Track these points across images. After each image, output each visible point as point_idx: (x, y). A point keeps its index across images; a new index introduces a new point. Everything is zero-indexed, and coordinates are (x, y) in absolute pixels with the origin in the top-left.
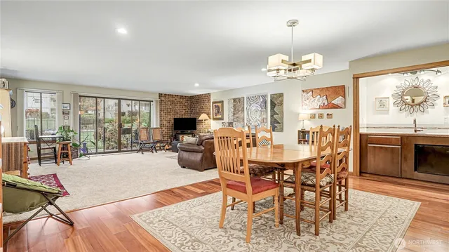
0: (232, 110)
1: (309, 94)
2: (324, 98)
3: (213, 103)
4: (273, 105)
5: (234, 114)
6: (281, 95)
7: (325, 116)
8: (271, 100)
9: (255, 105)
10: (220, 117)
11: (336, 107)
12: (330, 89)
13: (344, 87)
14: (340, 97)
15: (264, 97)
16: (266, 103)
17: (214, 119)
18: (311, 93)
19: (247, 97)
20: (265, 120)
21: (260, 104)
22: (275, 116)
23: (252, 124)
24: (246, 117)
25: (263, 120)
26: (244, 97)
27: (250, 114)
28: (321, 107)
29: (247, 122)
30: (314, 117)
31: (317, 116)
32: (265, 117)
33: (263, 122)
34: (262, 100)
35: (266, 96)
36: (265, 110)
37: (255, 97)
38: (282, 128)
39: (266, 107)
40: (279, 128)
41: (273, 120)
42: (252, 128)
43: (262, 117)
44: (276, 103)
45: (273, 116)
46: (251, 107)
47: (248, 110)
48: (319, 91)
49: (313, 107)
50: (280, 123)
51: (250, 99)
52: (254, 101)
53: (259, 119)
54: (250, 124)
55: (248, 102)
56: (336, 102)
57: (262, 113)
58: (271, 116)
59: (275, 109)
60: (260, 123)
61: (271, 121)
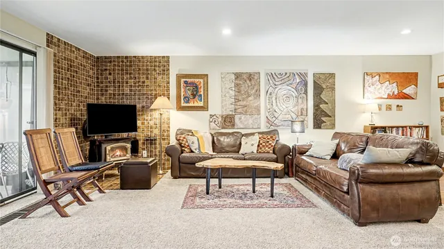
0: (233, 93)
1: (374, 79)
2: (395, 84)
3: (179, 77)
4: (318, 89)
5: (237, 100)
6: (332, 75)
7: (394, 108)
8: (315, 82)
9: (285, 87)
10: (201, 104)
11: (407, 97)
12: (401, 75)
13: (416, 74)
14: (413, 86)
15: (303, 76)
16: (306, 85)
17: (180, 108)
18: (377, 77)
19: (267, 74)
20: (304, 113)
21: (294, 86)
22: (321, 106)
23: (280, 118)
24: (266, 106)
25: (302, 112)
26: (259, 73)
27: (274, 101)
28: (389, 97)
29: (267, 115)
30: (380, 109)
31: (384, 108)
32: (305, 107)
33: (302, 115)
34: (298, 81)
35: (306, 74)
36: (304, 95)
37: (284, 74)
38: (334, 124)
39: (306, 92)
40: (328, 123)
41: (318, 113)
42: (280, 124)
43: (300, 107)
44: (324, 87)
45: (318, 106)
46: (277, 90)
47: (271, 94)
48: (388, 76)
49: (379, 96)
50: (330, 117)
51: (274, 76)
52: (283, 81)
53: (293, 110)
54: (274, 119)
55: (271, 81)
56: (407, 91)
57: (300, 101)
58: (314, 106)
59: (321, 96)
60: (294, 116)
61: (314, 113)
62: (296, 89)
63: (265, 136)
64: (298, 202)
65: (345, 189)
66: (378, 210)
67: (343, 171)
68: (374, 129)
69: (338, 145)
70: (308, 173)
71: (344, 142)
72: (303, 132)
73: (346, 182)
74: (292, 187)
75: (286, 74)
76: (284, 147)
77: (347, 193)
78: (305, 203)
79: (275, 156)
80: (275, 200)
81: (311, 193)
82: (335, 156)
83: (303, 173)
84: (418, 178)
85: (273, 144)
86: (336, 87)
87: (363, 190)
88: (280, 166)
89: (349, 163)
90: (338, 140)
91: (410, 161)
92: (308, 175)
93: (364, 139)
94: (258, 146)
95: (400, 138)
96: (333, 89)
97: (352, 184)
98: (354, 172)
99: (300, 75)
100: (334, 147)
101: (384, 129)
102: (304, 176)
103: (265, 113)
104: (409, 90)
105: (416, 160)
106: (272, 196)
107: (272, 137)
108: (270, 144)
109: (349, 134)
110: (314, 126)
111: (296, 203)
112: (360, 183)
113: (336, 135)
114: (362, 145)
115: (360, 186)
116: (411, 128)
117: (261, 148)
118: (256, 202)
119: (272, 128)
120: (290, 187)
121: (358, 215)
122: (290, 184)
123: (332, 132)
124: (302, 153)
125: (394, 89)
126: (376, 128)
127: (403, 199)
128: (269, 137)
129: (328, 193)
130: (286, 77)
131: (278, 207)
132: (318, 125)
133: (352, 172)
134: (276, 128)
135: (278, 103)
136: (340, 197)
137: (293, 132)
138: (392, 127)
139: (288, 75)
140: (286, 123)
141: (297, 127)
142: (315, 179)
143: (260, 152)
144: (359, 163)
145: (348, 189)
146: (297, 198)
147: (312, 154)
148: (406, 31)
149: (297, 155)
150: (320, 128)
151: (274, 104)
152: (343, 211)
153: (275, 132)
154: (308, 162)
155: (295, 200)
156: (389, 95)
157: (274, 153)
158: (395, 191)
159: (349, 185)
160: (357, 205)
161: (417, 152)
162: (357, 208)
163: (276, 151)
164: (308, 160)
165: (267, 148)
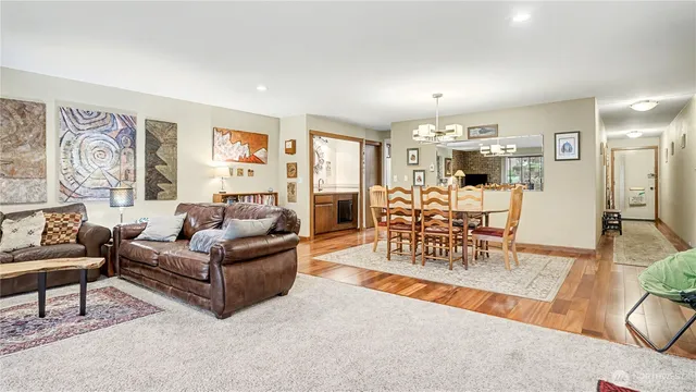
1: (225, 137)
2: (246, 146)
4: (152, 144)
6: (173, 126)
7: (245, 173)
8: (147, 133)
9: (96, 134)
11: (258, 161)
12: (253, 136)
13: (266, 136)
14: (263, 149)
15: (129, 121)
16: (133, 135)
18: (228, 135)
19: (61, 109)
20: (131, 176)
21: (114, 134)
22: (157, 167)
23: (87, 184)
24: (58, 164)
25: (126, 175)
26: (44, 106)
27: (76, 156)
28: (241, 160)
29: (62, 178)
30: (231, 174)
31: (235, 173)
32: (132, 168)
33: (127, 179)
34: (120, 127)
35: (134, 119)
36: (131, 151)
37: (96, 114)
38: (176, 193)
39: (133, 146)
40: (167, 192)
41: (153, 177)
42: (87, 194)
43: (123, 168)
44: (162, 140)
45: (152, 167)
46: (81, 137)
47: (68, 144)
48: (239, 136)
49: (230, 158)
50: (170, 182)
51: (78, 115)
52: (93, 125)
53: (111, 172)
54: (76, 186)
55: (69, 123)
56: (258, 154)
57: (123, 157)
58: (147, 167)
59: (158, 153)
60: (114, 182)
61: (146, 178)
62: (117, 139)
63: (59, 215)
64: (133, 311)
65: (205, 276)
66: (243, 294)
67: (198, 255)
68: (225, 197)
69: (185, 221)
70: (145, 265)
71: (194, 216)
72: (131, 204)
73: (205, 268)
74: (117, 290)
75: (99, 114)
76: (98, 230)
77: (208, 281)
78: (143, 309)
79: (82, 247)
80: (89, 319)
81: (150, 293)
82: (184, 235)
83: (134, 266)
84: (281, 249)
85: (77, 228)
86: (178, 142)
87: (227, 273)
88: (98, 261)
89: (207, 241)
90: (185, 215)
91: (273, 231)
92: (143, 268)
93: (220, 211)
94: (44, 233)
95: (260, 207)
96: (174, 145)
97: (214, 268)
98: (217, 253)
99: (124, 119)
100: (180, 224)
101: (235, 197)
102: (137, 271)
103: (58, 176)
104: (259, 154)
105: (279, 229)
106: (83, 313)
107: (73, 217)
108: (69, 229)
109: (200, 205)
110: (146, 196)
111: (129, 314)
112: (224, 265)
113: (182, 208)
114: (217, 218)
115: (224, 268)
116: (262, 195)
117: (50, 237)
118: (50, 331)
119: (72, 201)
120: (112, 292)
121: (222, 305)
122: (112, 288)
123: (174, 204)
124: (132, 237)
125: (244, 150)
126: (227, 196)
127: (267, 275)
128: (67, 216)
129: (179, 286)
130: (97, 120)
131: (99, 328)
132: (152, 194)
133: (214, 253)
134: (80, 201)
135: (84, 161)
136: (197, 289)
137: (113, 205)
138: (244, 195)
139: (102, 116)
140: (99, 192)
141: (121, 198)
142: (157, 271)
143: (48, 244)
144: (220, 240)
145: (209, 276)
146: (129, 306)
147: (147, 236)
148: (261, 88)
149: (123, 241)
150: (155, 198)
151: (76, 161)
152: (201, 307)
153: (79, 208)
154: (144, 249)
155: (126, 309)
156: (240, 157)
157: (78, 241)
158: (259, 268)
159: (210, 271)
160: (220, 293)
161: (278, 221)
162: (221, 297)
163: (82, 240)
164: (143, 246)
165: (63, 236)
